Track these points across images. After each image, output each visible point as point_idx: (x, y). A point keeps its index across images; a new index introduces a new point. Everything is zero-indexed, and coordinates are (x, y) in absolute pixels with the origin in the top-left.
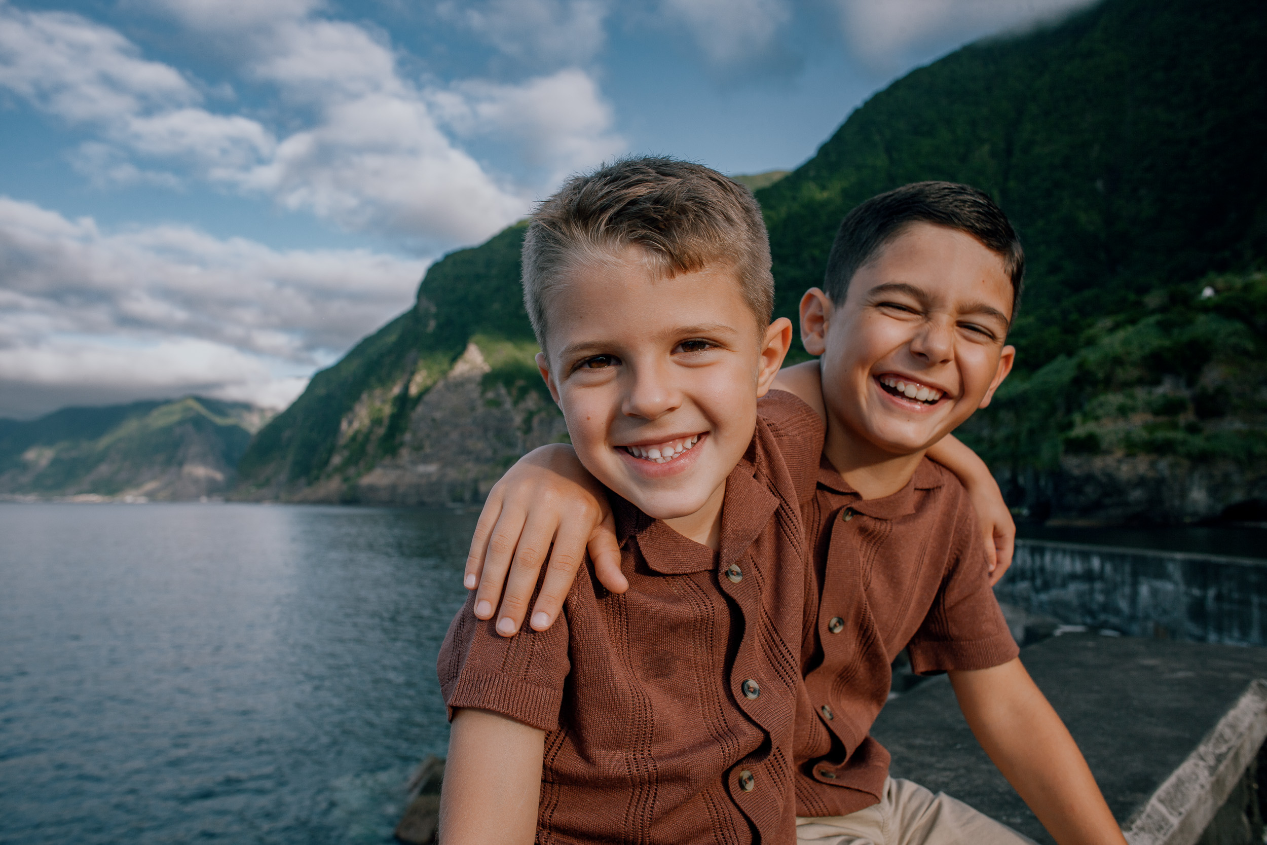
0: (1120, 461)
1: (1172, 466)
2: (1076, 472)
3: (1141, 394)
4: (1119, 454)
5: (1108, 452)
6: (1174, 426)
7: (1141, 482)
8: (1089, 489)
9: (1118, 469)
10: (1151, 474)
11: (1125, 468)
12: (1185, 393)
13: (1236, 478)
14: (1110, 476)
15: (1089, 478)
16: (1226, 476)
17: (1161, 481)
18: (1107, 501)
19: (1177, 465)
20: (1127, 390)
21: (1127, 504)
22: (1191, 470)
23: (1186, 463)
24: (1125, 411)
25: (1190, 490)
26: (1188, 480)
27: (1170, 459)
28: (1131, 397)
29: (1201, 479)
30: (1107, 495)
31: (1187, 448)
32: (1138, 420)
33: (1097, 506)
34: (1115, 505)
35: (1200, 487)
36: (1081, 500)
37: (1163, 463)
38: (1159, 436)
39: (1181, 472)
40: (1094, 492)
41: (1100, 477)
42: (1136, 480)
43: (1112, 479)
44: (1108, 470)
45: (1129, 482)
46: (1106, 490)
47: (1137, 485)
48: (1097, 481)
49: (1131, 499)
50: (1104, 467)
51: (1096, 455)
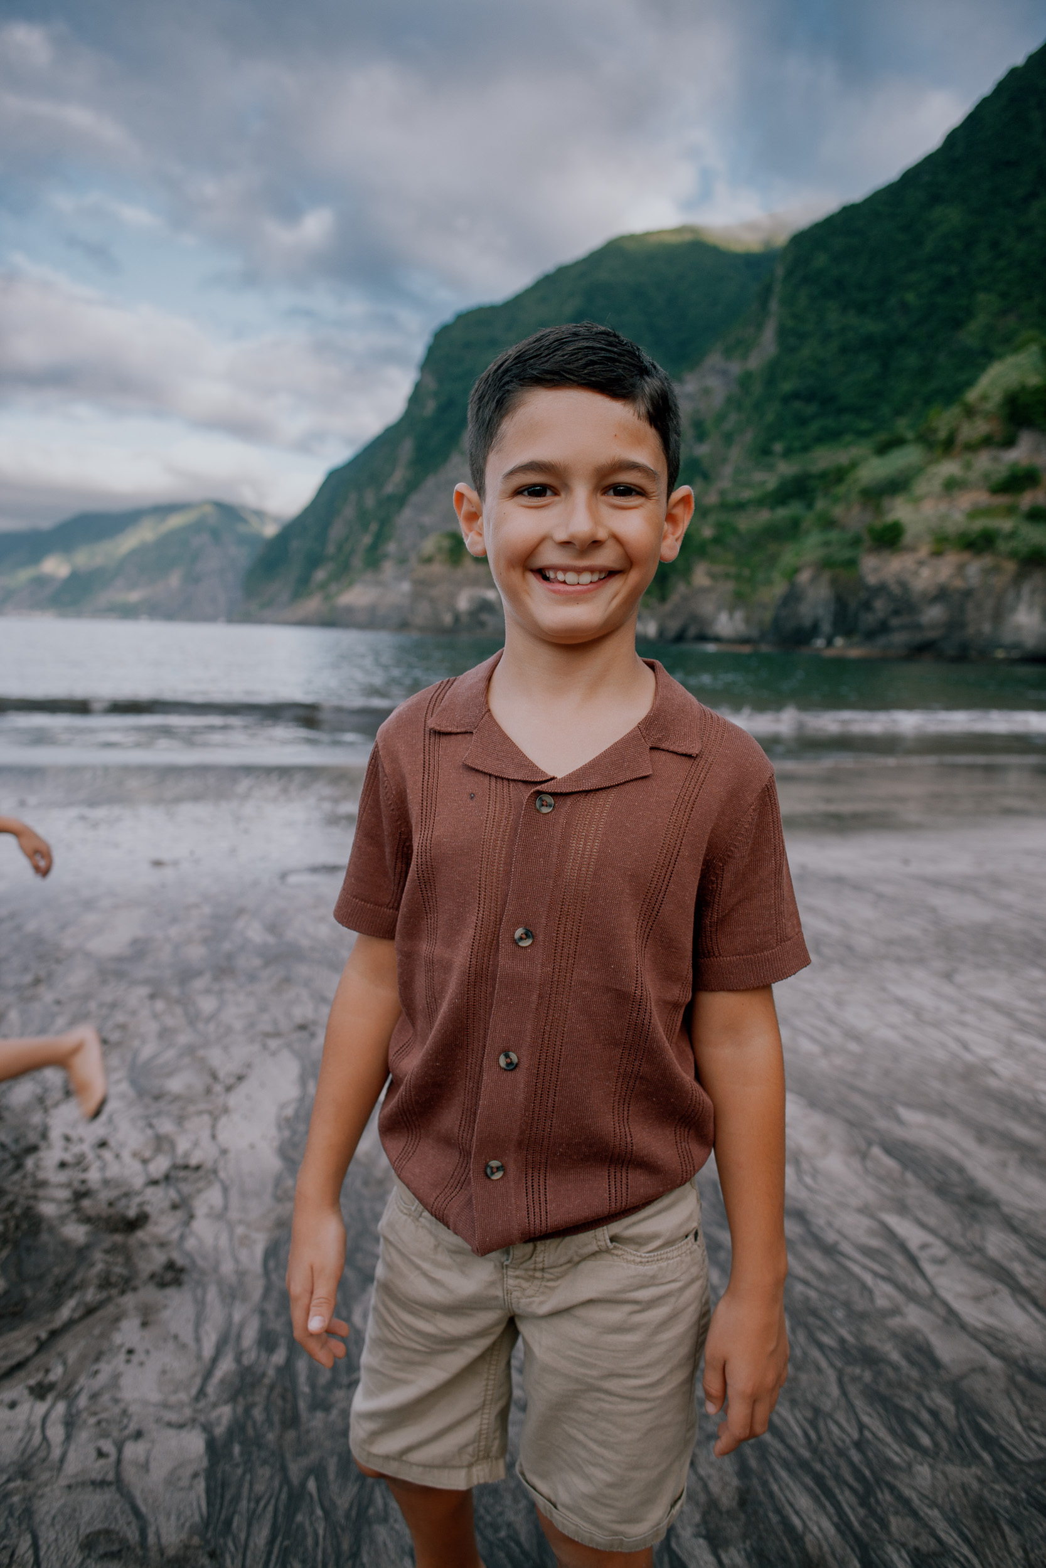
0: (921, 563)
1: (986, 571)
2: (872, 580)
3: (984, 461)
4: (924, 551)
5: (912, 549)
6: (1011, 510)
7: (941, 595)
8: (878, 604)
9: (916, 573)
10: (958, 583)
11: (925, 572)
14: (903, 585)
15: (881, 589)
17: (968, 594)
18: (895, 622)
19: (995, 570)
20: (968, 456)
21: (918, 627)
22: (1019, 578)
23: (1010, 567)
24: (952, 486)
25: (1013, 609)
26: (1010, 596)
27: (987, 560)
28: (968, 466)
29: (1033, 592)
30: (897, 612)
31: (1013, 544)
32: (966, 500)
33: (883, 628)
34: (903, 628)
35: (1031, 606)
36: (869, 620)
37: (975, 567)
38: (979, 525)
39: (999, 581)
40: (884, 608)
41: (893, 586)
42: (934, 592)
43: (906, 589)
44: (904, 576)
45: (925, 594)
46: (896, 606)
47: (935, 600)
48: (890, 592)
49: (925, 620)
50: (901, 572)
51: (897, 553)
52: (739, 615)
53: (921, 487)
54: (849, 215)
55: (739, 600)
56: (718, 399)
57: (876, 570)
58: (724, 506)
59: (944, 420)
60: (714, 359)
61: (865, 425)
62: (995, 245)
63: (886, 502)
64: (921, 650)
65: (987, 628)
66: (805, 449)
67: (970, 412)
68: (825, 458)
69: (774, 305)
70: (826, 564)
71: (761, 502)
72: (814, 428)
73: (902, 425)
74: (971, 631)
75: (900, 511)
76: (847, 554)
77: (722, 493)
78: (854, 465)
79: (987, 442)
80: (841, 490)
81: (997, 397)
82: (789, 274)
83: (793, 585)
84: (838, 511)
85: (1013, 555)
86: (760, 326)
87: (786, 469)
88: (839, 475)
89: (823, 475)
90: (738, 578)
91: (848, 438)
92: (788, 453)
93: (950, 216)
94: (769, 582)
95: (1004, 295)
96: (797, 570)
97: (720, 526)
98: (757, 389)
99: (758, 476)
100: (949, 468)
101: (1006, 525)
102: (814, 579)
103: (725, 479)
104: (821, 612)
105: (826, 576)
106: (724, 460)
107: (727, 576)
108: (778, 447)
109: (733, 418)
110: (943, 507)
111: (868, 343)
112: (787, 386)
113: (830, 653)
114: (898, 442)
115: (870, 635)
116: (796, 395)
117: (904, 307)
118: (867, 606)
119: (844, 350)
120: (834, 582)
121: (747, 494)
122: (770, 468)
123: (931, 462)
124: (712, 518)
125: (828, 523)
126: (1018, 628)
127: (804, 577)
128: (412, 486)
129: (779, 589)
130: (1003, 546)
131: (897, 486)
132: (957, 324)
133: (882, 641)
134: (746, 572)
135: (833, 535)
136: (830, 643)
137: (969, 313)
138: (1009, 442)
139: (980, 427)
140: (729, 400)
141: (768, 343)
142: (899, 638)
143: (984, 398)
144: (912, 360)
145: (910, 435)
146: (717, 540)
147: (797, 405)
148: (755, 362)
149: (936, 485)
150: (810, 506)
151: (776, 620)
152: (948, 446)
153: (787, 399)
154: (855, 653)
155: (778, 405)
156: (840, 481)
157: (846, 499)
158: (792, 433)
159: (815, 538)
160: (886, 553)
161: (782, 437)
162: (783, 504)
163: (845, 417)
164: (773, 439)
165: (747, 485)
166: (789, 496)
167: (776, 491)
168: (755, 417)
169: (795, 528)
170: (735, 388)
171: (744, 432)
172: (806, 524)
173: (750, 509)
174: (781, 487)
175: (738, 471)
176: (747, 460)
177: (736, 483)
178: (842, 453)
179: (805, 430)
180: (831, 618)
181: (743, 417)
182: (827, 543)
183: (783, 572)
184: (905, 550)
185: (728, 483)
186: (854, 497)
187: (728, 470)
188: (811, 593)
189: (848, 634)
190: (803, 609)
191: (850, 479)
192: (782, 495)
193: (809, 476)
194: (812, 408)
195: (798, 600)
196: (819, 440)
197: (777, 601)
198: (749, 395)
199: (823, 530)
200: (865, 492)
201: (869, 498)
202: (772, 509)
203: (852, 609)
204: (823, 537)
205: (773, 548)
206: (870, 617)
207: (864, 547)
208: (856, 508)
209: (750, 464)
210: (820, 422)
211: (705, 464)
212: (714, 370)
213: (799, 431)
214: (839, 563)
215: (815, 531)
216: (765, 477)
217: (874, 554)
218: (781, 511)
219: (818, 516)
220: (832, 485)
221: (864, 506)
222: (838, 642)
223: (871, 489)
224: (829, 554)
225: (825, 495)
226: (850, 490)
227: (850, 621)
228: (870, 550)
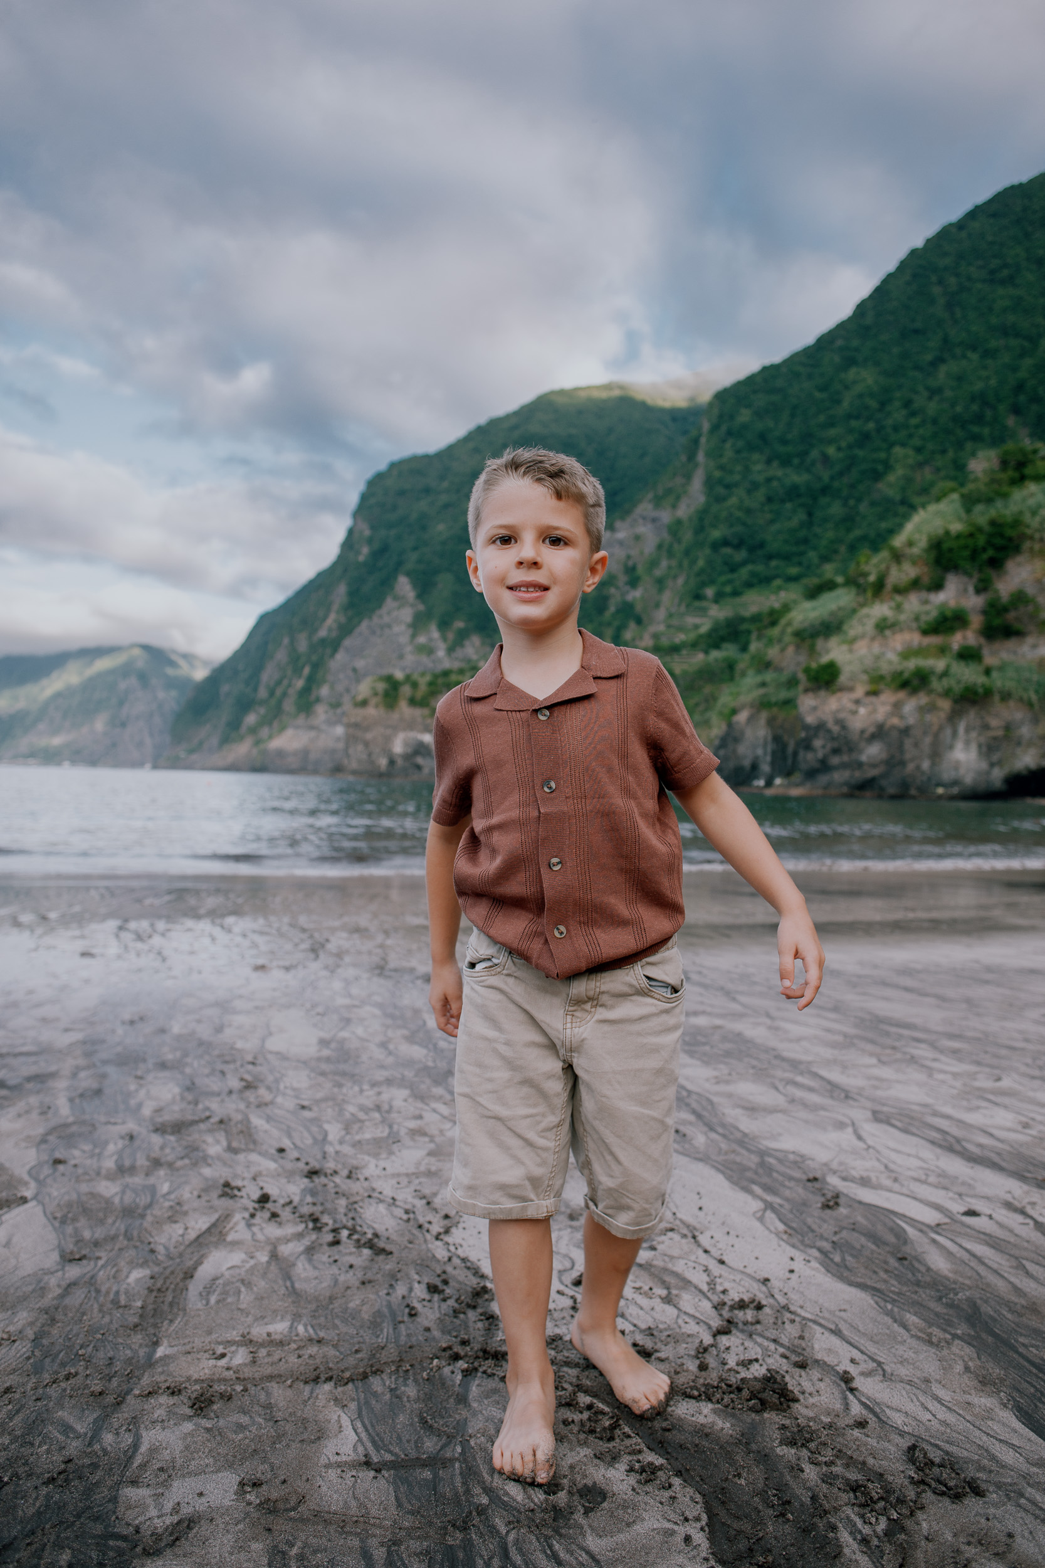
0: (857, 702)
1: (922, 710)
2: (810, 719)
3: (913, 603)
4: (860, 692)
5: (848, 689)
6: (942, 650)
7: (879, 733)
8: (818, 743)
9: (853, 712)
10: (895, 721)
11: (863, 711)
12: (973, 602)
13: (1025, 731)
14: (842, 724)
15: (821, 727)
16: (1008, 728)
17: (906, 731)
18: (835, 760)
19: (932, 708)
20: (898, 598)
21: (860, 765)
22: (953, 717)
23: (945, 705)
24: (883, 627)
25: (951, 747)
26: (948, 732)
27: (923, 699)
28: (899, 608)
29: (968, 730)
30: (836, 751)
31: (945, 682)
32: (899, 641)
33: (824, 766)
34: (844, 766)
35: (967, 743)
36: (809, 759)
37: (911, 706)
38: (912, 664)
39: (934, 719)
40: (824, 747)
41: (831, 725)
42: (872, 730)
43: (844, 727)
44: (842, 715)
45: (863, 732)
46: (836, 745)
47: (873, 737)
48: (829, 731)
49: (864, 758)
50: (838, 711)
51: (834, 692)
53: (854, 628)
54: (769, 372)
56: (649, 546)
57: (815, 709)
59: (873, 564)
60: (645, 507)
61: (794, 571)
62: (907, 404)
63: (820, 643)
64: (862, 788)
65: (926, 765)
66: (736, 593)
67: (897, 557)
68: (756, 602)
69: (701, 457)
70: (763, 704)
71: (694, 645)
72: (744, 572)
73: (829, 570)
74: (911, 767)
75: (834, 651)
76: (784, 694)
77: (656, 636)
78: (786, 608)
79: (915, 584)
80: (775, 631)
81: (923, 543)
82: (715, 428)
83: (730, 725)
84: (773, 653)
85: (947, 693)
86: (688, 477)
87: (718, 613)
88: (773, 618)
89: (756, 618)
91: (778, 582)
92: (719, 597)
93: (865, 378)
94: (708, 722)
95: (919, 450)
96: (734, 712)
98: (688, 537)
99: (691, 620)
100: (881, 610)
101: (940, 665)
102: (751, 719)
103: (658, 624)
104: (760, 752)
105: (764, 715)
106: (657, 605)
108: (710, 592)
109: (664, 563)
110: (876, 648)
111: (793, 493)
112: (716, 534)
113: (769, 792)
114: (830, 586)
115: (811, 774)
116: (726, 543)
117: (826, 459)
118: (807, 745)
119: (770, 500)
120: (771, 722)
121: (680, 638)
122: (703, 611)
123: (862, 605)
125: (765, 665)
126: (957, 765)
127: (742, 717)
128: (346, 630)
129: (719, 728)
130: (935, 684)
131: (829, 628)
132: (877, 476)
133: (823, 779)
135: (769, 676)
136: (769, 783)
137: (888, 467)
138: (938, 586)
139: (908, 572)
140: (660, 547)
141: (696, 493)
142: (839, 777)
143: (910, 543)
144: (836, 509)
145: (840, 579)
147: (727, 551)
148: (684, 511)
149: (869, 627)
150: (744, 649)
152: (878, 588)
153: (716, 546)
154: (795, 792)
155: (708, 551)
156: (773, 623)
157: (780, 641)
158: (723, 579)
159: (751, 679)
160: (823, 693)
161: (712, 582)
162: (717, 646)
163: (774, 563)
164: (703, 584)
165: (680, 629)
166: (723, 639)
167: (709, 635)
168: (686, 563)
169: (729, 670)
170: (666, 535)
171: (675, 577)
172: (741, 666)
173: (684, 652)
174: (714, 630)
175: (671, 616)
176: (679, 605)
177: (669, 626)
178: (773, 598)
179: (735, 576)
180: (769, 758)
181: (674, 563)
182: (763, 684)
183: (721, 713)
184: (841, 689)
185: (661, 628)
186: (788, 638)
187: (661, 614)
188: (749, 733)
189: (788, 774)
190: (742, 749)
191: (783, 622)
192: (716, 638)
193: (743, 620)
194: (742, 555)
195: (737, 740)
196: (749, 585)
197: (717, 742)
198: (679, 541)
199: (759, 671)
200: (798, 634)
201: (803, 640)
202: (706, 652)
203: (790, 749)
204: (759, 679)
205: (708, 689)
206: (810, 756)
207: (801, 688)
208: (791, 650)
209: (683, 609)
210: (750, 567)
211: (638, 608)
212: (644, 518)
213: (730, 576)
214: (776, 704)
215: (751, 672)
216: (697, 621)
217: (810, 695)
218: (715, 654)
219: (753, 658)
220: (766, 627)
221: (798, 647)
222: (778, 781)
223: (804, 630)
224: (765, 695)
225: (759, 638)
226: (783, 632)
227: (790, 762)
228: (806, 691)
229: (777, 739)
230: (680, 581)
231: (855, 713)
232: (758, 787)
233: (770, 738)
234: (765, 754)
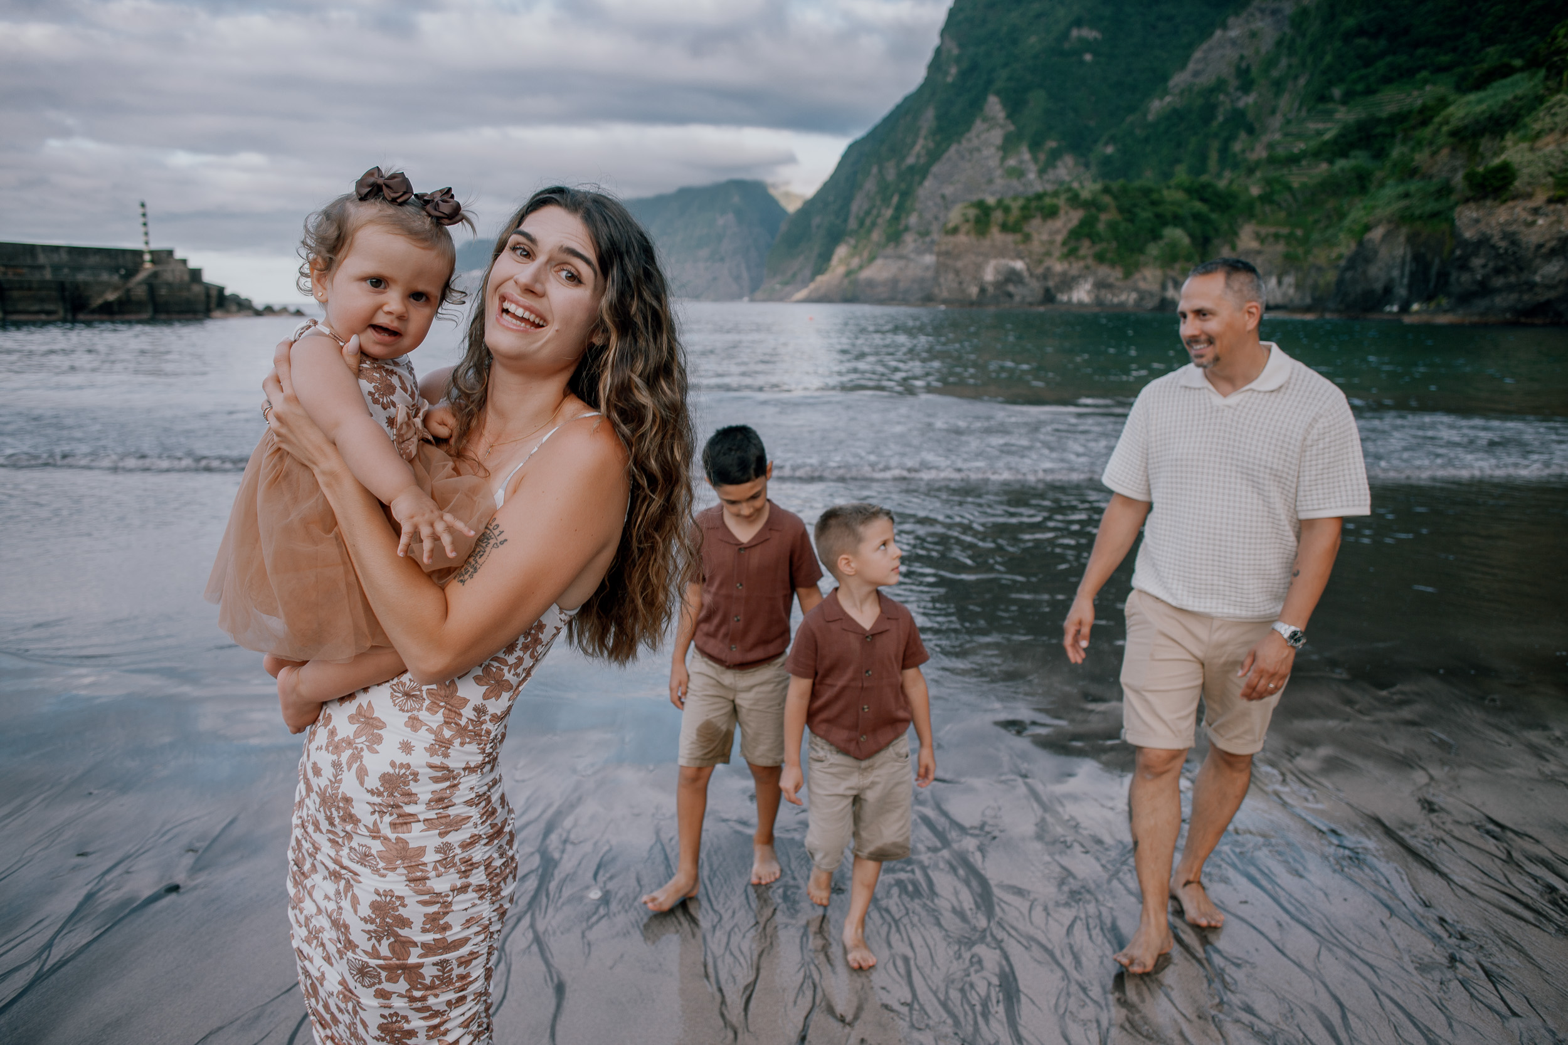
0: (1536, 211)
2: (1469, 234)
4: (1540, 199)
5: (1522, 196)
7: (1563, 246)
8: (1477, 262)
9: (1530, 225)
11: (1540, 223)
14: (1512, 239)
15: (1483, 242)
18: (1499, 282)
21: (1531, 286)
30: (1499, 271)
33: (1484, 289)
34: (1510, 288)
36: (1464, 280)
40: (1484, 266)
41: (1496, 240)
42: (1553, 243)
43: (1513, 243)
44: (1514, 228)
45: (1540, 246)
46: (1501, 263)
47: (1553, 252)
48: (1493, 247)
49: (1538, 278)
50: (1508, 223)
51: (1505, 201)
52: (1289, 280)
53: (1537, 122)
55: (1290, 262)
56: (1267, 43)
57: (1477, 221)
58: (1272, 161)
63: (1486, 144)
64: (1531, 314)
66: (1370, 91)
70: (1404, 218)
71: (1316, 155)
72: (1381, 66)
75: (1508, 152)
76: (1431, 206)
77: (1270, 146)
78: (1437, 105)
80: (1427, 132)
83: (1361, 244)
84: (1421, 158)
87: (1346, 115)
88: (1425, 116)
89: (1399, 118)
90: (1289, 238)
91: (1424, 74)
92: (1348, 98)
94: (1329, 243)
96: (1368, 228)
97: (1269, 182)
98: (1314, 27)
99: (1312, 126)
102: (1385, 237)
103: (1273, 132)
104: (1395, 273)
105: (1404, 231)
106: (1273, 112)
107: (1277, 237)
108: (1337, 92)
109: (1284, 62)
112: (1350, 22)
113: (1407, 319)
115: (1464, 299)
116: (1361, 32)
118: (1464, 265)
120: (1411, 239)
121: (1300, 146)
122: (1329, 113)
123: (1550, 91)
124: (1258, 174)
125: (1410, 173)
127: (1377, 234)
128: (936, 155)
129: (1346, 247)
131: (1501, 123)
133: (1482, 304)
134: (1299, 233)
135: (1414, 186)
136: (1405, 309)
140: (1279, 43)
142: (1502, 300)
146: (1266, 199)
147: (1363, 41)
150: (1380, 154)
151: (1340, 282)
153: (1347, 37)
154: (1442, 319)
155: (1338, 44)
156: (1424, 123)
157: (1431, 143)
158: (1354, 75)
159: (1391, 190)
160: (1489, 203)
161: (1341, 80)
162: (1344, 154)
163: (1420, 51)
164: (1330, 83)
165: (1300, 136)
166: (1352, 146)
167: (1335, 141)
168: (1309, 60)
169: (1361, 182)
170: (1287, 30)
171: (1296, 78)
172: (1379, 174)
173: (1304, 163)
174: (1341, 135)
175: (1288, 122)
176: (1299, 109)
177: (1286, 135)
178: (1416, 93)
179: (1370, 70)
180: (1405, 281)
181: (1295, 61)
182: (1407, 195)
183: (1351, 231)
184: (1514, 198)
185: (1277, 136)
186: (1442, 140)
187: (1277, 121)
188: (1383, 252)
189: (1429, 298)
190: (1373, 270)
191: (1437, 120)
192: (1341, 147)
193: (1379, 121)
194: (1382, 43)
195: (1368, 261)
196: (1387, 80)
197: (1343, 263)
198: (1304, 36)
199: (1402, 181)
200: (1454, 134)
201: (1463, 140)
202: (1331, 162)
203: (1434, 270)
204: (1401, 189)
205: (1331, 204)
206: (1465, 277)
207: (1454, 198)
208: (1445, 152)
209: (1304, 113)
210: (1389, 59)
211: (1250, 116)
212: (1262, 11)
213: (1363, 72)
214: (1420, 217)
215: (1390, 182)
216: (1321, 126)
217: (1472, 205)
218: (1341, 163)
219: (1395, 165)
220: (1414, 128)
221: (1454, 149)
222: (1415, 307)
223: (1466, 127)
224: (1407, 208)
225: (1404, 141)
226: (1438, 130)
227: (1432, 285)
228: (1467, 200)
229: (1417, 258)
230: (1302, 81)
231: (1533, 223)
232: (1390, 313)
233: (1409, 258)
234: (1402, 276)
